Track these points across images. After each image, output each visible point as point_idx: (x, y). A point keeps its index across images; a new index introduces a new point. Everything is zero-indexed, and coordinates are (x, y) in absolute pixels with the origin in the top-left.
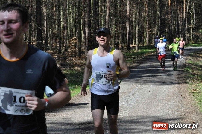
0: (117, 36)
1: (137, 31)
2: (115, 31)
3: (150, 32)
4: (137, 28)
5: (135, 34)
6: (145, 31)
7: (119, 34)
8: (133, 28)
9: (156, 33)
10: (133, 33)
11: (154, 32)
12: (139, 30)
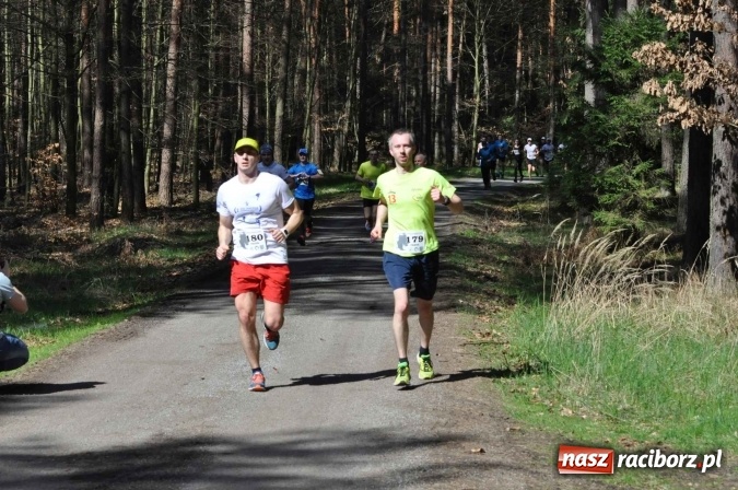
0: (207, 139)
1: (278, 121)
2: (200, 121)
3: (325, 124)
4: (279, 112)
5: (272, 131)
6: (306, 123)
7: (213, 130)
8: (263, 112)
9: (346, 129)
10: (263, 127)
11: (338, 126)
12: (284, 117)
